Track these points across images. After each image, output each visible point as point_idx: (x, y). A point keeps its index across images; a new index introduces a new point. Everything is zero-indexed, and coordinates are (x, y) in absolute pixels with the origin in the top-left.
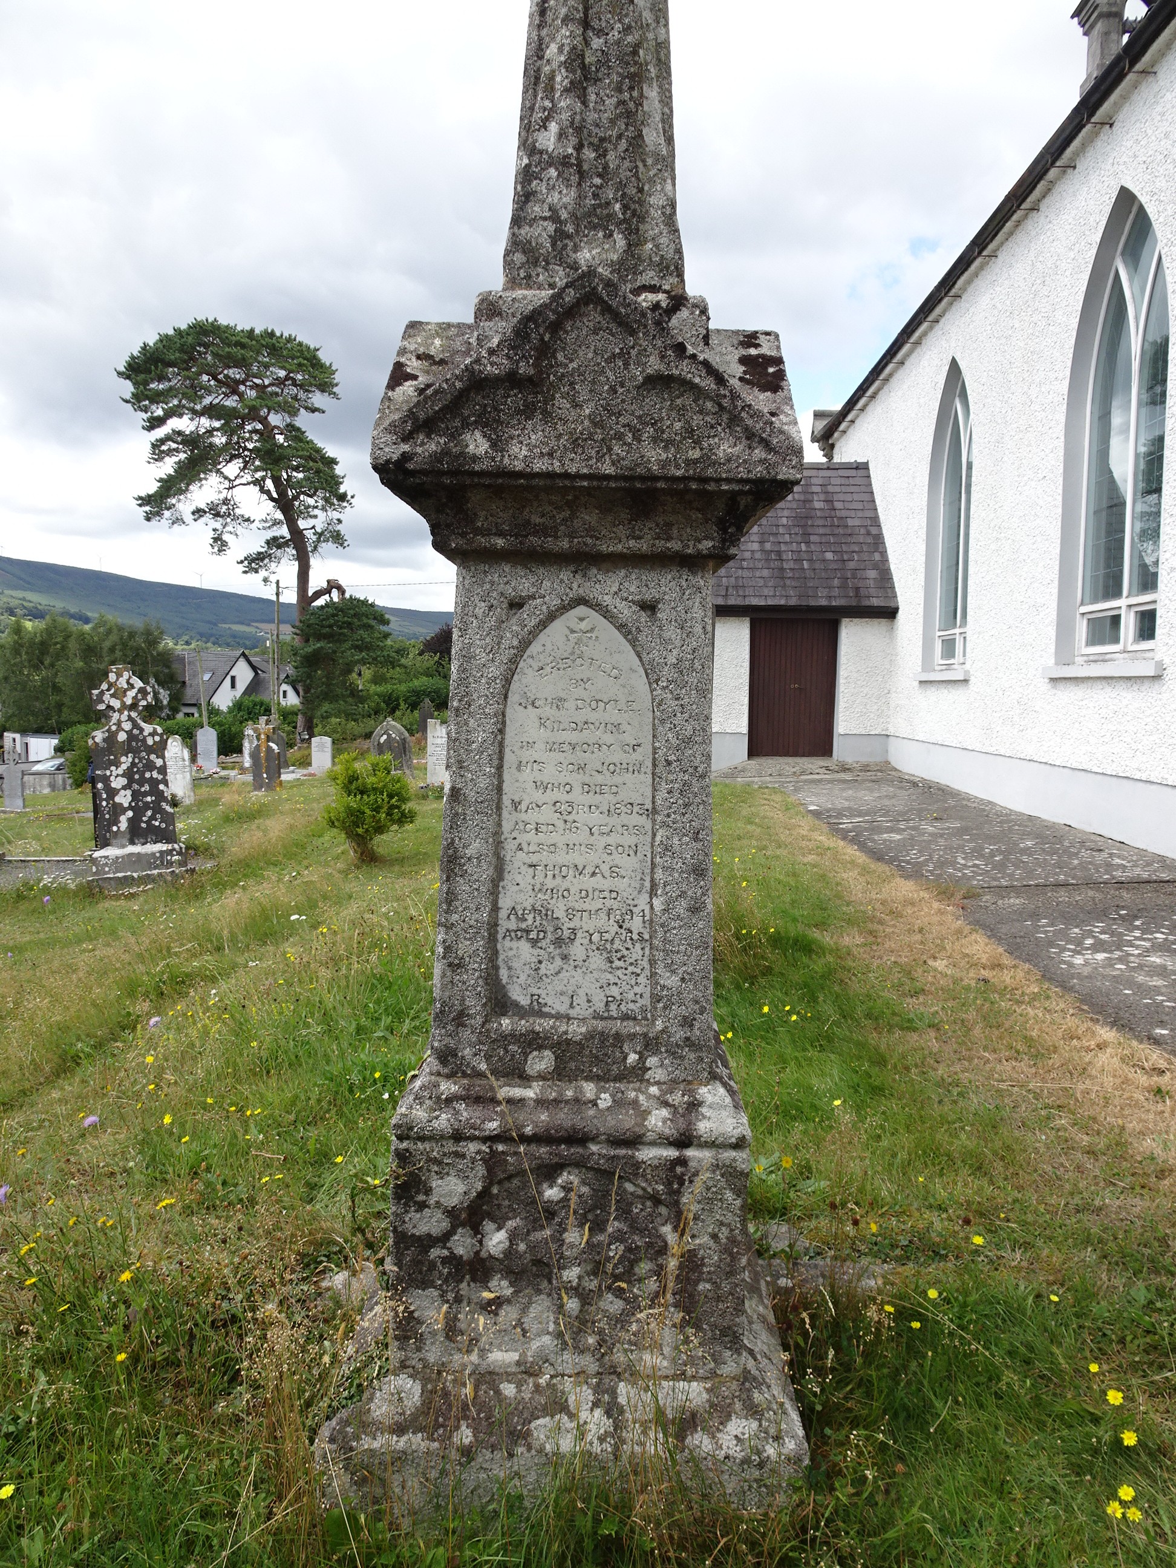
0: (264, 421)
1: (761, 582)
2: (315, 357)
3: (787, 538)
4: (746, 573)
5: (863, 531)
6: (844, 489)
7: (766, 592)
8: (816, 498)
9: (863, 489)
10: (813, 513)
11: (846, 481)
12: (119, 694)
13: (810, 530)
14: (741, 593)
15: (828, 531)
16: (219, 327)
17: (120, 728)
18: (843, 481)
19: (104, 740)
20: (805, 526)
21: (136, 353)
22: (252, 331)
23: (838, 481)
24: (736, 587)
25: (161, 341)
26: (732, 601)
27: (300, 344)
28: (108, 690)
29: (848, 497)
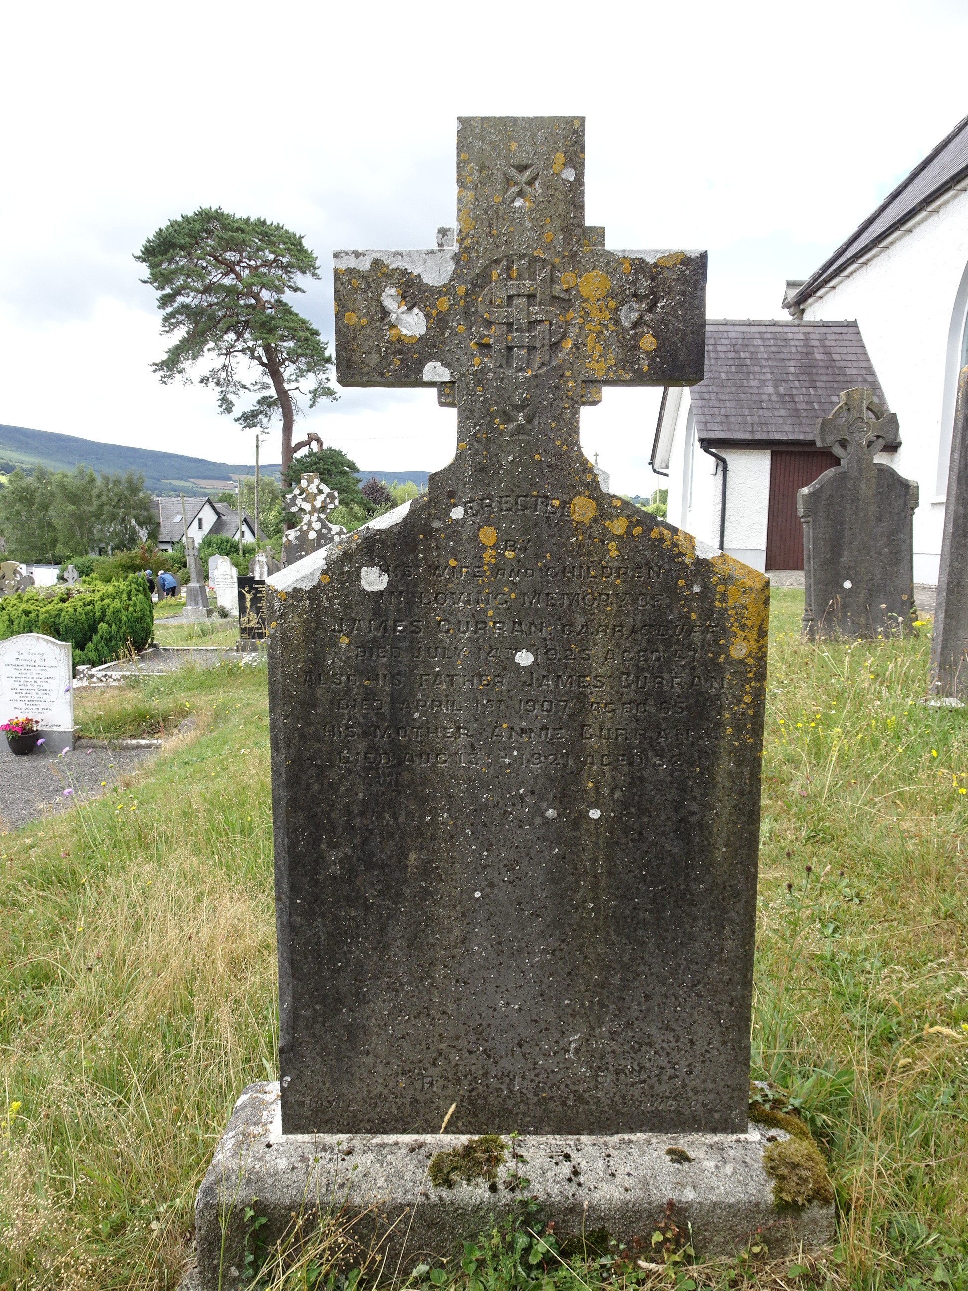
0: (257, 297)
1: (781, 421)
2: (300, 244)
3: (797, 384)
4: (767, 413)
5: (860, 378)
6: (839, 343)
7: (786, 428)
8: (816, 350)
9: (855, 343)
10: (815, 363)
11: (840, 337)
12: (311, 498)
13: (816, 377)
14: (765, 429)
15: (830, 378)
16: (222, 214)
17: (310, 528)
18: (837, 337)
19: (297, 538)
20: (810, 374)
21: (151, 238)
22: (248, 219)
23: (833, 337)
24: (759, 424)
25: (172, 225)
26: (758, 436)
27: (287, 232)
28: (300, 494)
29: (844, 350)
